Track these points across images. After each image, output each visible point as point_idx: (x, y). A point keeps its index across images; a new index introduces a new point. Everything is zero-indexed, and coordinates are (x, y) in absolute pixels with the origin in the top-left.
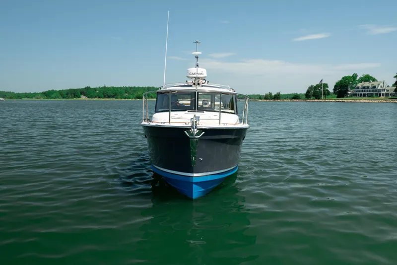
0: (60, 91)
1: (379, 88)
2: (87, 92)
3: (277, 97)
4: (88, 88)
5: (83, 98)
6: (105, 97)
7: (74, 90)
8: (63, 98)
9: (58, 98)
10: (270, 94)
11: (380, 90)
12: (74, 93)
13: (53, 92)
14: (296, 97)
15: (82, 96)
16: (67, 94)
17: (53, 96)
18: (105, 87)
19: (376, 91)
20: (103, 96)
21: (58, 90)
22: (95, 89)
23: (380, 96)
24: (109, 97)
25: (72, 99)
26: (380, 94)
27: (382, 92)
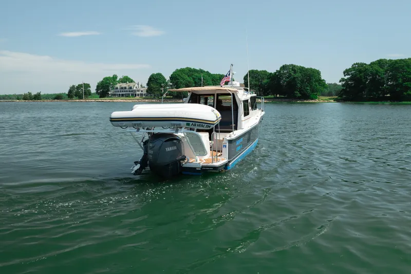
1: (135, 89)
3: (37, 97)
10: (30, 94)
11: (135, 91)
14: (58, 97)
19: (132, 91)
23: (136, 96)
26: (136, 94)
27: (137, 93)
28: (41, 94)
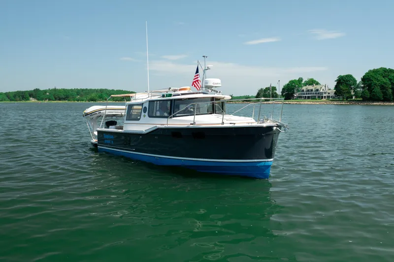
0: (7, 93)
1: (321, 91)
2: (36, 94)
4: (37, 90)
5: (32, 100)
6: (56, 99)
7: (23, 92)
8: (11, 100)
9: (5, 100)
11: (322, 93)
12: (22, 96)
14: (247, 99)
15: (31, 98)
16: (15, 96)
18: (55, 89)
19: (319, 94)
20: (54, 99)
21: (4, 92)
22: (45, 92)
23: (322, 98)
24: (60, 99)
25: (21, 102)
27: (324, 95)
28: (233, 96)
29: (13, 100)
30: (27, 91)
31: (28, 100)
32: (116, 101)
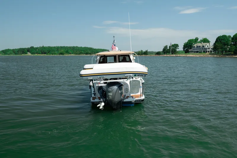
1: (206, 47)
2: (31, 50)
3: (146, 53)
4: (32, 48)
6: (42, 53)
7: (23, 49)
8: (16, 54)
9: (12, 54)
10: (142, 51)
11: (206, 49)
12: (23, 51)
13: (8, 50)
14: (158, 53)
15: (28, 53)
16: (18, 52)
17: (8, 53)
18: (43, 47)
19: (204, 49)
20: (41, 53)
21: (12, 49)
22: (37, 48)
24: (45, 53)
25: (21, 55)
26: (207, 51)
28: (148, 51)
29: (17, 54)
30: (26, 48)
31: (26, 54)
32: (76, 54)
